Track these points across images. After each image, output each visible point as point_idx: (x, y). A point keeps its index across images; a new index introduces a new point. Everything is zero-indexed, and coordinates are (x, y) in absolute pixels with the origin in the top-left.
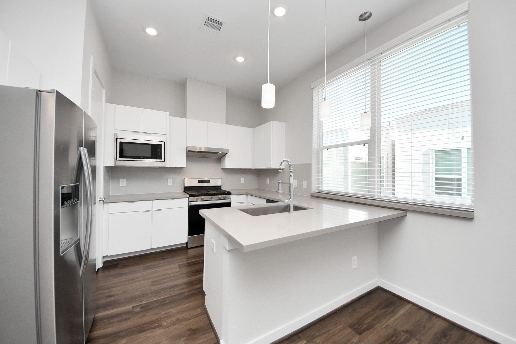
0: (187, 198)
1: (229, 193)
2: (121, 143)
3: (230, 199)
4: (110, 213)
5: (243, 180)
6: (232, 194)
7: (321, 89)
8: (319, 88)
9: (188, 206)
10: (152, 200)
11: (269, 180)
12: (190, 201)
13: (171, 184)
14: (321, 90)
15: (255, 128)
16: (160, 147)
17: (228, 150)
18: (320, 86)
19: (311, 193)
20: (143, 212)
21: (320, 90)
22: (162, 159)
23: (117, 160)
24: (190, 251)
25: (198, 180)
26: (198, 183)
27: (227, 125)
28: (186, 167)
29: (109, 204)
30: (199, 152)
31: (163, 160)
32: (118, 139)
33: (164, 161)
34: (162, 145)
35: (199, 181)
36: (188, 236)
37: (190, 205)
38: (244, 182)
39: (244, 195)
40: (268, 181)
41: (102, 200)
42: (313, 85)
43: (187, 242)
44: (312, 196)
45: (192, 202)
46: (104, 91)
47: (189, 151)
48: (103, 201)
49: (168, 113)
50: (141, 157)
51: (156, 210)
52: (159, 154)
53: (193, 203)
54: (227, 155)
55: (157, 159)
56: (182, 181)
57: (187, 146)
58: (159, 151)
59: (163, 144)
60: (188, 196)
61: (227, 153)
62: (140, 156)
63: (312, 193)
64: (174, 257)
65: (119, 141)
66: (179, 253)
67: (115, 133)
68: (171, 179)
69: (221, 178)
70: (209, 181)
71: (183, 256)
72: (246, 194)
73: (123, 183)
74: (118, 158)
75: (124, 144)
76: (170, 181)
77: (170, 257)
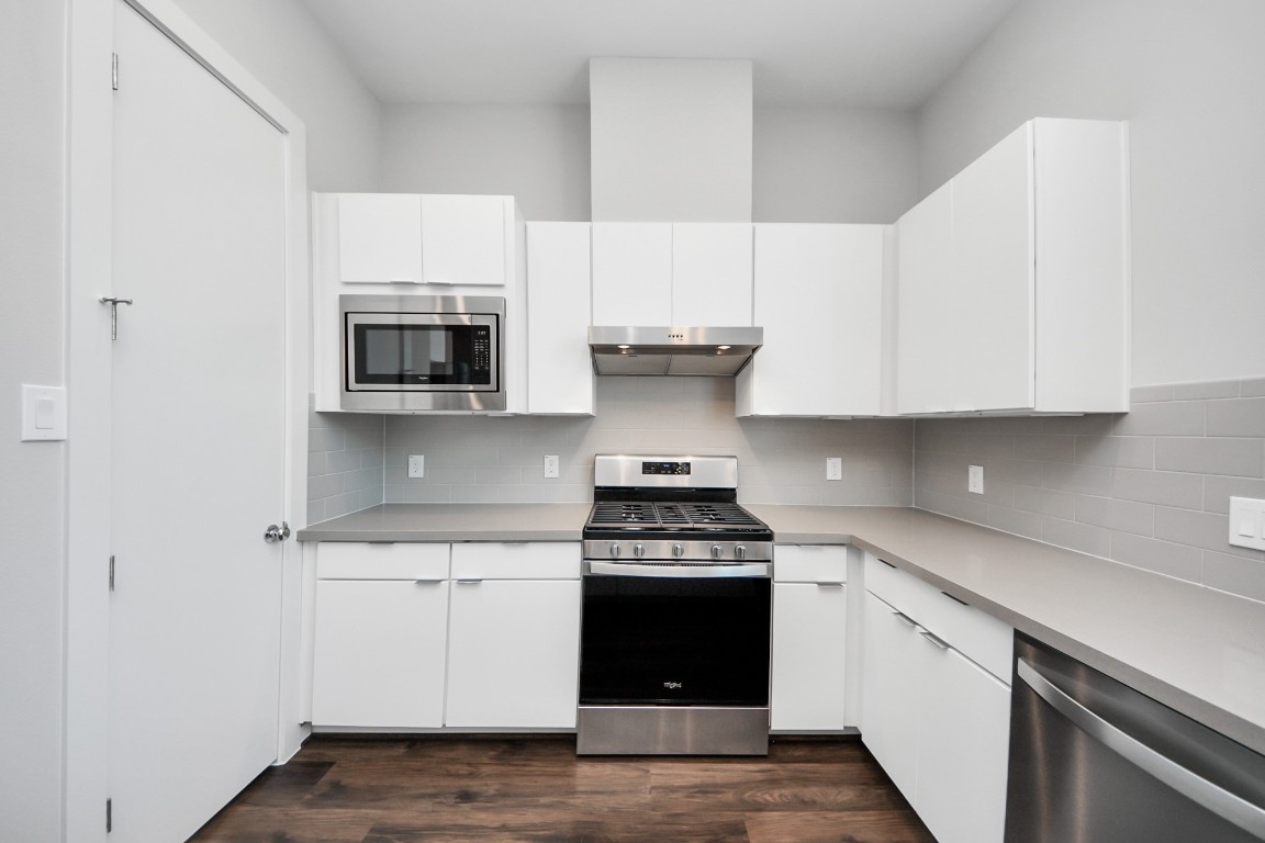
0: (579, 542)
1: (763, 534)
2: (361, 330)
3: (769, 561)
4: (320, 575)
5: (834, 468)
6: (777, 539)
9: (580, 578)
10: (451, 542)
12: (587, 558)
13: (556, 474)
16: (481, 337)
17: (759, 331)
20: (421, 582)
23: (347, 390)
25: (643, 464)
26: (643, 473)
27: (758, 225)
28: (593, 413)
29: (317, 545)
30: (638, 350)
31: (493, 386)
32: (348, 315)
33: (498, 390)
34: (489, 326)
35: (649, 468)
37: (586, 573)
38: (839, 477)
39: (844, 549)
40: (977, 480)
43: (574, 726)
45: (592, 563)
47: (601, 349)
49: (510, 202)
50: (423, 376)
51: (462, 582)
52: (479, 363)
54: (756, 355)
55: (473, 384)
56: (588, 467)
58: (479, 352)
59: (490, 322)
61: (755, 350)
62: (418, 372)
64: (505, 795)
65: (353, 320)
66: (534, 775)
67: (341, 296)
68: (555, 458)
69: (735, 457)
70: (686, 469)
71: (536, 806)
72: (855, 547)
73: (417, 466)
74: (353, 385)
75: (370, 333)
76: (552, 465)
77: (492, 791)
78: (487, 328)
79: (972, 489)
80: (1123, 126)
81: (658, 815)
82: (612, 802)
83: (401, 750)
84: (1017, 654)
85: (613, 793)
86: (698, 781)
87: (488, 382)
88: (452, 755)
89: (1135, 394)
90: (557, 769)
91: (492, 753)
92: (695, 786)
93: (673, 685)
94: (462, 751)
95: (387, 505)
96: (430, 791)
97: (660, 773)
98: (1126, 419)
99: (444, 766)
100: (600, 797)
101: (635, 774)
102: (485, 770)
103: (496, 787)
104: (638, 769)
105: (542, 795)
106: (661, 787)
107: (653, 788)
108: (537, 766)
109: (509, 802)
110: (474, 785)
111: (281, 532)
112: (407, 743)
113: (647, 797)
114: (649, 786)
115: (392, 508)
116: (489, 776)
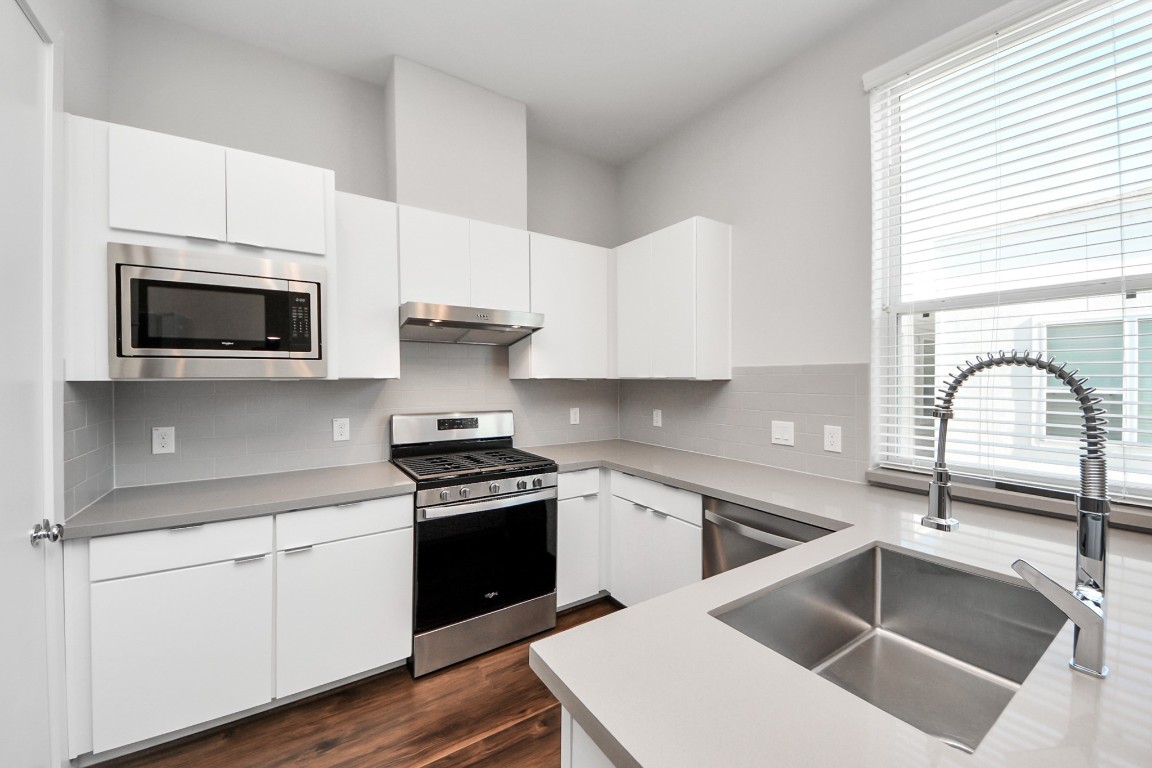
0: (410, 493)
1: (550, 467)
2: (142, 287)
3: (554, 488)
4: (92, 580)
5: (575, 415)
6: (560, 470)
7: (893, 98)
8: (885, 96)
9: (412, 524)
10: (274, 514)
11: (662, 417)
12: (418, 505)
13: (346, 436)
14: (894, 103)
15: (620, 249)
16: (300, 304)
18: (889, 87)
19: (867, 474)
20: (240, 561)
21: (888, 101)
22: (309, 350)
23: (120, 354)
24: (424, 690)
25: (439, 421)
26: (439, 429)
27: (533, 234)
28: (399, 377)
29: (88, 543)
30: (444, 324)
31: (314, 353)
32: (122, 267)
33: (320, 358)
34: (309, 295)
35: (443, 425)
36: (415, 632)
37: (419, 520)
38: (578, 422)
39: (598, 470)
40: (658, 418)
41: (48, 536)
42: (869, 78)
43: (410, 655)
44: (869, 482)
45: (427, 510)
46: (48, 58)
47: (412, 321)
48: (51, 537)
49: (330, 174)
50: (226, 341)
51: (289, 552)
52: (298, 329)
53: (433, 513)
54: (534, 335)
55: (290, 351)
56: (385, 426)
57: (404, 302)
58: (297, 318)
59: (312, 291)
60: (411, 484)
61: (536, 330)
62: (220, 337)
63: (871, 473)
64: (364, 730)
65: (130, 274)
66: (384, 706)
67: (109, 244)
68: (346, 421)
69: (510, 411)
70: (473, 423)
71: (400, 724)
72: (604, 468)
73: (164, 440)
74: (128, 348)
75: (151, 290)
76: (342, 428)
77: (349, 733)
78: (307, 296)
79: (655, 424)
80: (730, 227)
81: (499, 690)
82: (461, 696)
83: (221, 743)
84: (705, 507)
85: (458, 691)
86: (516, 659)
87: (308, 349)
88: (283, 725)
89: (735, 370)
90: (402, 695)
91: (328, 708)
92: (518, 662)
93: (491, 595)
94: (294, 718)
95: (119, 490)
96: (283, 757)
97: (485, 665)
98: (730, 383)
99: (286, 734)
100: (449, 698)
101: (470, 672)
102: (330, 721)
103: (352, 727)
104: (469, 669)
105: (400, 716)
106: (492, 673)
107: (487, 676)
108: (382, 699)
109: (372, 732)
110: (329, 735)
111: (55, 531)
112: (223, 735)
113: (487, 683)
114: (484, 676)
115: (125, 493)
116: (338, 724)
